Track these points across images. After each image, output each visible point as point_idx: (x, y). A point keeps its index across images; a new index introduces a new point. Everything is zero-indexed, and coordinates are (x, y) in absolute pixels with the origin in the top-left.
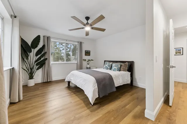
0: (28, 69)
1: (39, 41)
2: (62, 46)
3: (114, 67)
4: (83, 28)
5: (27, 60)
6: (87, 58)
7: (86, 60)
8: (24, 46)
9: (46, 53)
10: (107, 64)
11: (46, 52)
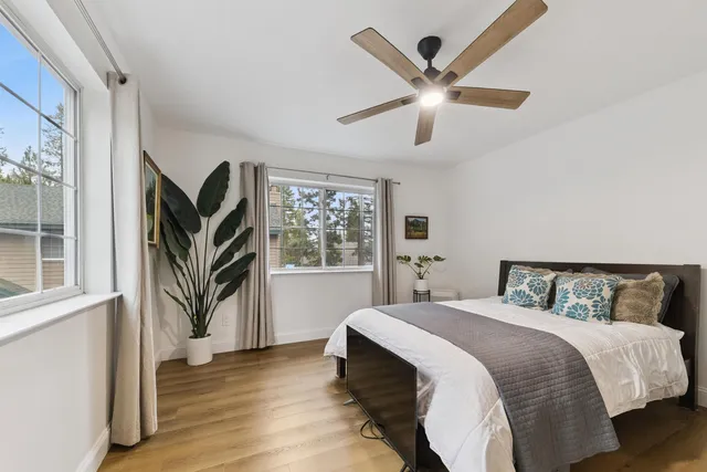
0: (187, 299)
1: (227, 187)
2: (310, 205)
3: (571, 295)
4: (405, 101)
5: (185, 260)
6: (415, 248)
7: (409, 259)
8: (173, 208)
9: (249, 231)
10: (527, 280)
11: (251, 229)
